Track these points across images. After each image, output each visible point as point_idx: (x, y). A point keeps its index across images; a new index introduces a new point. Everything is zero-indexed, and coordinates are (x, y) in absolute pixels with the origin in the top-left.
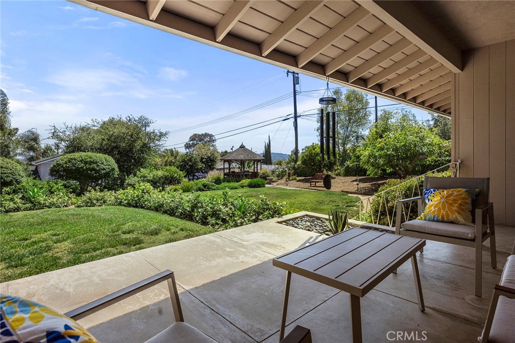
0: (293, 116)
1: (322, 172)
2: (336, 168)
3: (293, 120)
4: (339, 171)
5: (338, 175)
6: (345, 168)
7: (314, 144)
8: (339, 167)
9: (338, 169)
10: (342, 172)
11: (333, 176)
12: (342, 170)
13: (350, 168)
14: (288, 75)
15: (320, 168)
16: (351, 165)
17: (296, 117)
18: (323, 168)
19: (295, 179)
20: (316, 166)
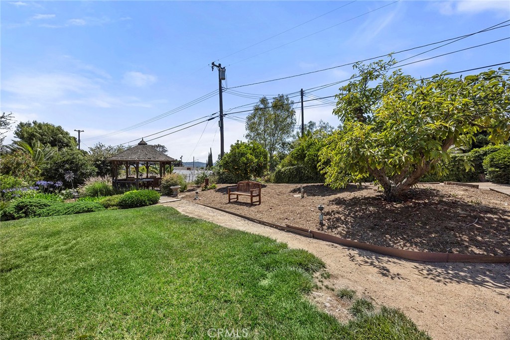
0: (218, 115)
1: (248, 178)
2: (266, 173)
3: (218, 119)
4: (269, 177)
5: (268, 181)
6: (276, 173)
7: (240, 142)
8: (269, 173)
9: (268, 174)
10: (273, 178)
11: (263, 183)
12: (272, 176)
13: (282, 173)
14: (213, 69)
15: (246, 173)
16: (283, 170)
17: (221, 116)
18: (250, 173)
19: (214, 188)
20: (241, 170)
